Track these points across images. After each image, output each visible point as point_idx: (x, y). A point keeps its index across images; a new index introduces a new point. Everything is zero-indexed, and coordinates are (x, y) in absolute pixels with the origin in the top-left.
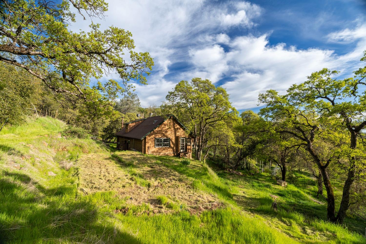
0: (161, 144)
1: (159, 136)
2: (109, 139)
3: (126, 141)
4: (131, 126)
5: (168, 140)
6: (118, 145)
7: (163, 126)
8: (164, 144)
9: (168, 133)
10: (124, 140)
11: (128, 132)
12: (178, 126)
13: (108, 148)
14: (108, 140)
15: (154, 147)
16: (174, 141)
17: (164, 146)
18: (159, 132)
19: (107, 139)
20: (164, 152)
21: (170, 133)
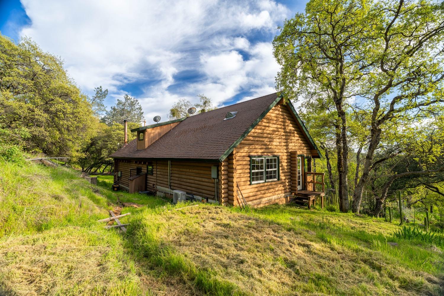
0: (262, 173)
1: (257, 151)
2: (93, 168)
3: (139, 170)
4: (152, 135)
5: (275, 161)
6: (117, 179)
7: (264, 123)
8: (267, 172)
9: (274, 143)
10: (134, 166)
11: (146, 148)
12: (291, 125)
13: (96, 191)
14: (93, 170)
15: (249, 183)
16: (285, 164)
17: (267, 178)
18: (258, 140)
19: (91, 168)
20: (269, 195)
21: (278, 144)
